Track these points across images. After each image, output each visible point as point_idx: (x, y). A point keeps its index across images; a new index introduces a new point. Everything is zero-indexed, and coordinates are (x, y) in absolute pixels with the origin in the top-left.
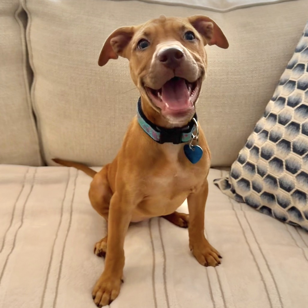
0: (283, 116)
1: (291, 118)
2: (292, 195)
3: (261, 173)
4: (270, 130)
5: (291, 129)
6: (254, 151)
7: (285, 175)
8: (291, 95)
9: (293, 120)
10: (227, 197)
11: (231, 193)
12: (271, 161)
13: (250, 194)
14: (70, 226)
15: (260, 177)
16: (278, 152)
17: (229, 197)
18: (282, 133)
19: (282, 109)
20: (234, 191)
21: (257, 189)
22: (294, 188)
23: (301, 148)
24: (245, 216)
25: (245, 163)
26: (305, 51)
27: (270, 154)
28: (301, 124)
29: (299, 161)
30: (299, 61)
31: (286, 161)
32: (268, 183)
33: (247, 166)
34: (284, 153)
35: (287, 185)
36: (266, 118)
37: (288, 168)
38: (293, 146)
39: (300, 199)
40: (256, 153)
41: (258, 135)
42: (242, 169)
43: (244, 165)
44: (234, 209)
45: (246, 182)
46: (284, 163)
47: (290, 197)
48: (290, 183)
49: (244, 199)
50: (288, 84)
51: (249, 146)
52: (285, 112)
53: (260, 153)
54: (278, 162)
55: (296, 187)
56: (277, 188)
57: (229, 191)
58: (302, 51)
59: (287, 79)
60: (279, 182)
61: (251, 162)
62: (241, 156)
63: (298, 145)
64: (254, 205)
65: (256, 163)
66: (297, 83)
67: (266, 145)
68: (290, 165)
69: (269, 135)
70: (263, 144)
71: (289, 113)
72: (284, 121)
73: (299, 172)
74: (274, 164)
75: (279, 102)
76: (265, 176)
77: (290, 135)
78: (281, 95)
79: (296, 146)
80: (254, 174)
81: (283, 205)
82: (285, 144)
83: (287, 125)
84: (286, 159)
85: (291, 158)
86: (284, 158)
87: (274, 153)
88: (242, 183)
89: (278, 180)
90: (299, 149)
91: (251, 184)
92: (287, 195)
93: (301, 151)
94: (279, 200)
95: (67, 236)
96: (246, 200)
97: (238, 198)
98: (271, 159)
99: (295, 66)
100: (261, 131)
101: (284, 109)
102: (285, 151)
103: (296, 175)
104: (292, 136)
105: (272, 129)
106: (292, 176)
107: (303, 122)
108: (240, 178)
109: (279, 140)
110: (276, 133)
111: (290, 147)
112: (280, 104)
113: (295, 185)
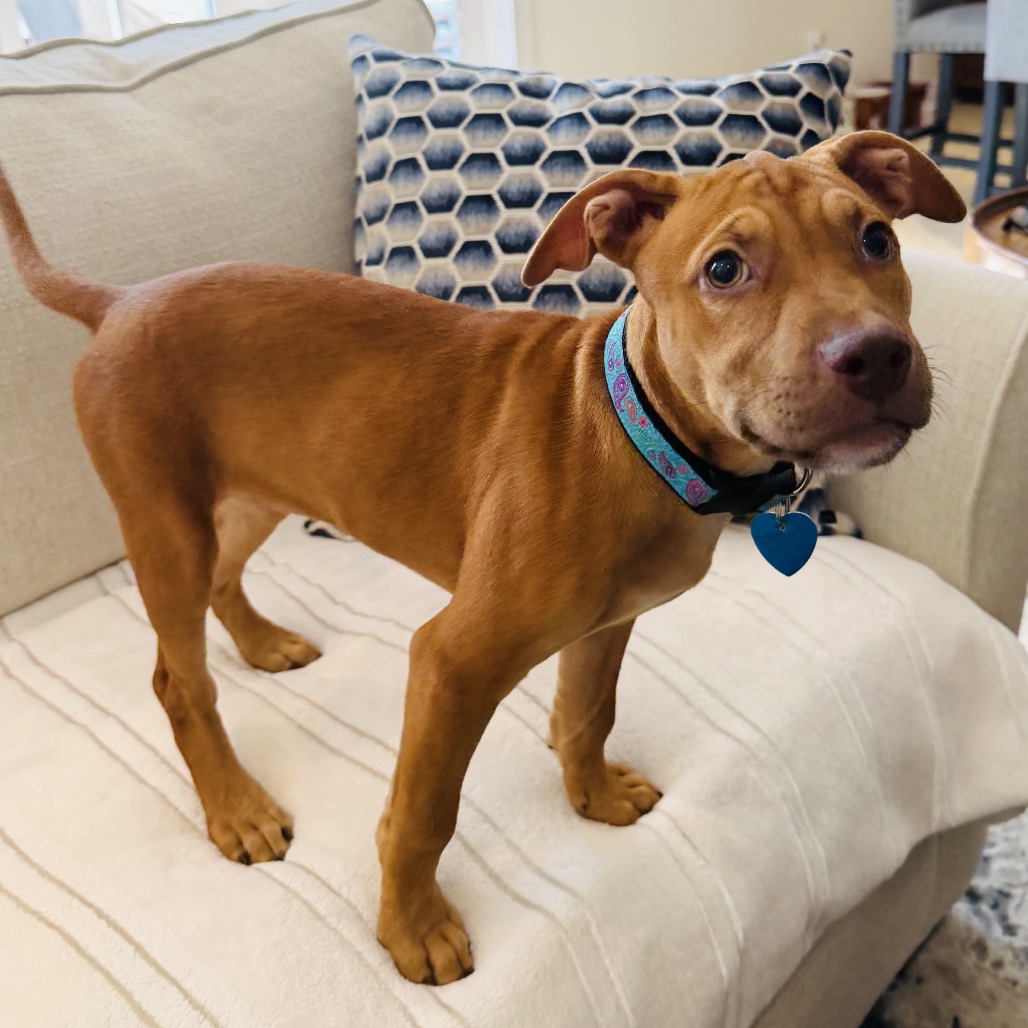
8: (420, 233)
9: (461, 284)
19: (416, 273)
26: (395, 129)
28: (488, 285)
30: (392, 155)
50: (395, 215)
58: (389, 132)
59: (386, 202)
78: (391, 245)
99: (390, 168)
101: (421, 271)
107: (491, 278)
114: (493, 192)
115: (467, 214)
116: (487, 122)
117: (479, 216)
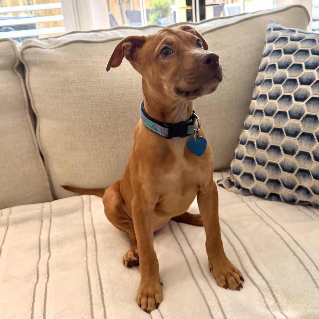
0: (269, 109)
1: (276, 109)
2: (296, 175)
3: (262, 163)
4: (260, 124)
5: (279, 118)
6: (250, 145)
7: (285, 158)
8: (270, 90)
9: (278, 110)
10: (234, 194)
11: (237, 189)
12: (268, 149)
13: (255, 184)
14: (96, 247)
15: (261, 167)
16: (272, 140)
17: (236, 193)
18: (272, 123)
19: (265, 104)
20: (239, 187)
21: (261, 179)
22: (296, 168)
23: (293, 131)
24: (257, 206)
25: (244, 158)
26: (272, 54)
27: (265, 143)
28: (287, 111)
29: (295, 143)
30: (269, 63)
31: (283, 146)
32: (270, 171)
33: (246, 160)
34: (279, 140)
35: (289, 167)
36: (252, 116)
37: (286, 152)
38: (285, 131)
39: (304, 177)
40: (252, 146)
41: (249, 131)
42: (242, 164)
43: (243, 160)
44: (244, 202)
45: (248, 175)
46: (281, 148)
47: (295, 178)
48: (291, 165)
49: (251, 191)
50: (264, 84)
51: (243, 143)
52: (270, 106)
53: (256, 146)
54: (275, 148)
55: (298, 167)
56: (281, 173)
57: (234, 188)
58: (269, 55)
59: (263, 79)
60: (281, 167)
61: (249, 155)
62: (237, 153)
63: (290, 129)
64: (262, 194)
65: (254, 155)
66: (272, 80)
67: (260, 137)
68: (287, 148)
69: (260, 128)
70: (256, 137)
71: (273, 105)
72: (271, 113)
73: (297, 152)
74: (272, 151)
75: (261, 99)
76: (266, 164)
77: (279, 123)
78: (261, 93)
79: (288, 131)
80: (255, 166)
81: (290, 186)
82: (277, 132)
83: (274, 115)
84: (281, 144)
85: (286, 142)
86: (280, 144)
87: (269, 142)
88: (244, 177)
89: (279, 165)
90: (292, 132)
91: (254, 176)
92: (291, 176)
93: (294, 133)
94: (284, 183)
95: (97, 255)
96: (253, 192)
97: (245, 192)
98: (268, 148)
99: (267, 67)
100: (251, 127)
101: (267, 104)
102: (279, 137)
103: (295, 156)
104: (281, 123)
105: (261, 123)
106: (292, 158)
107: (289, 109)
108: (242, 173)
109: (271, 129)
110: (266, 125)
111: (283, 133)
112: (262, 101)
113: (296, 165)
114: (297, 78)
115: (287, 85)
116: (303, 52)
117: (290, 86)
